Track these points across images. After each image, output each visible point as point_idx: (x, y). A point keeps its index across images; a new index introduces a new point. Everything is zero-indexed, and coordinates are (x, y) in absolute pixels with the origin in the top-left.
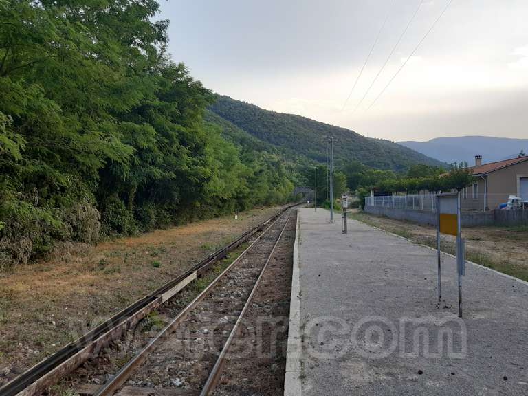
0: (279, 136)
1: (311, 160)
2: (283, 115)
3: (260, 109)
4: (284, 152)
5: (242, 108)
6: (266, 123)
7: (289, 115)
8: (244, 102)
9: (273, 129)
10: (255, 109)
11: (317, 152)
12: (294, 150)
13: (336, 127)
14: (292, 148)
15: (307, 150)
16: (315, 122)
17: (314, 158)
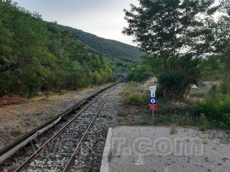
0: (106, 49)
1: (121, 61)
2: (108, 40)
3: (97, 36)
4: (108, 56)
5: (87, 36)
6: (100, 43)
7: (111, 40)
8: (89, 33)
9: (103, 46)
10: (94, 37)
11: (124, 57)
12: (113, 56)
13: (133, 46)
14: (112, 55)
15: (119, 56)
16: (123, 43)
17: (123, 60)
